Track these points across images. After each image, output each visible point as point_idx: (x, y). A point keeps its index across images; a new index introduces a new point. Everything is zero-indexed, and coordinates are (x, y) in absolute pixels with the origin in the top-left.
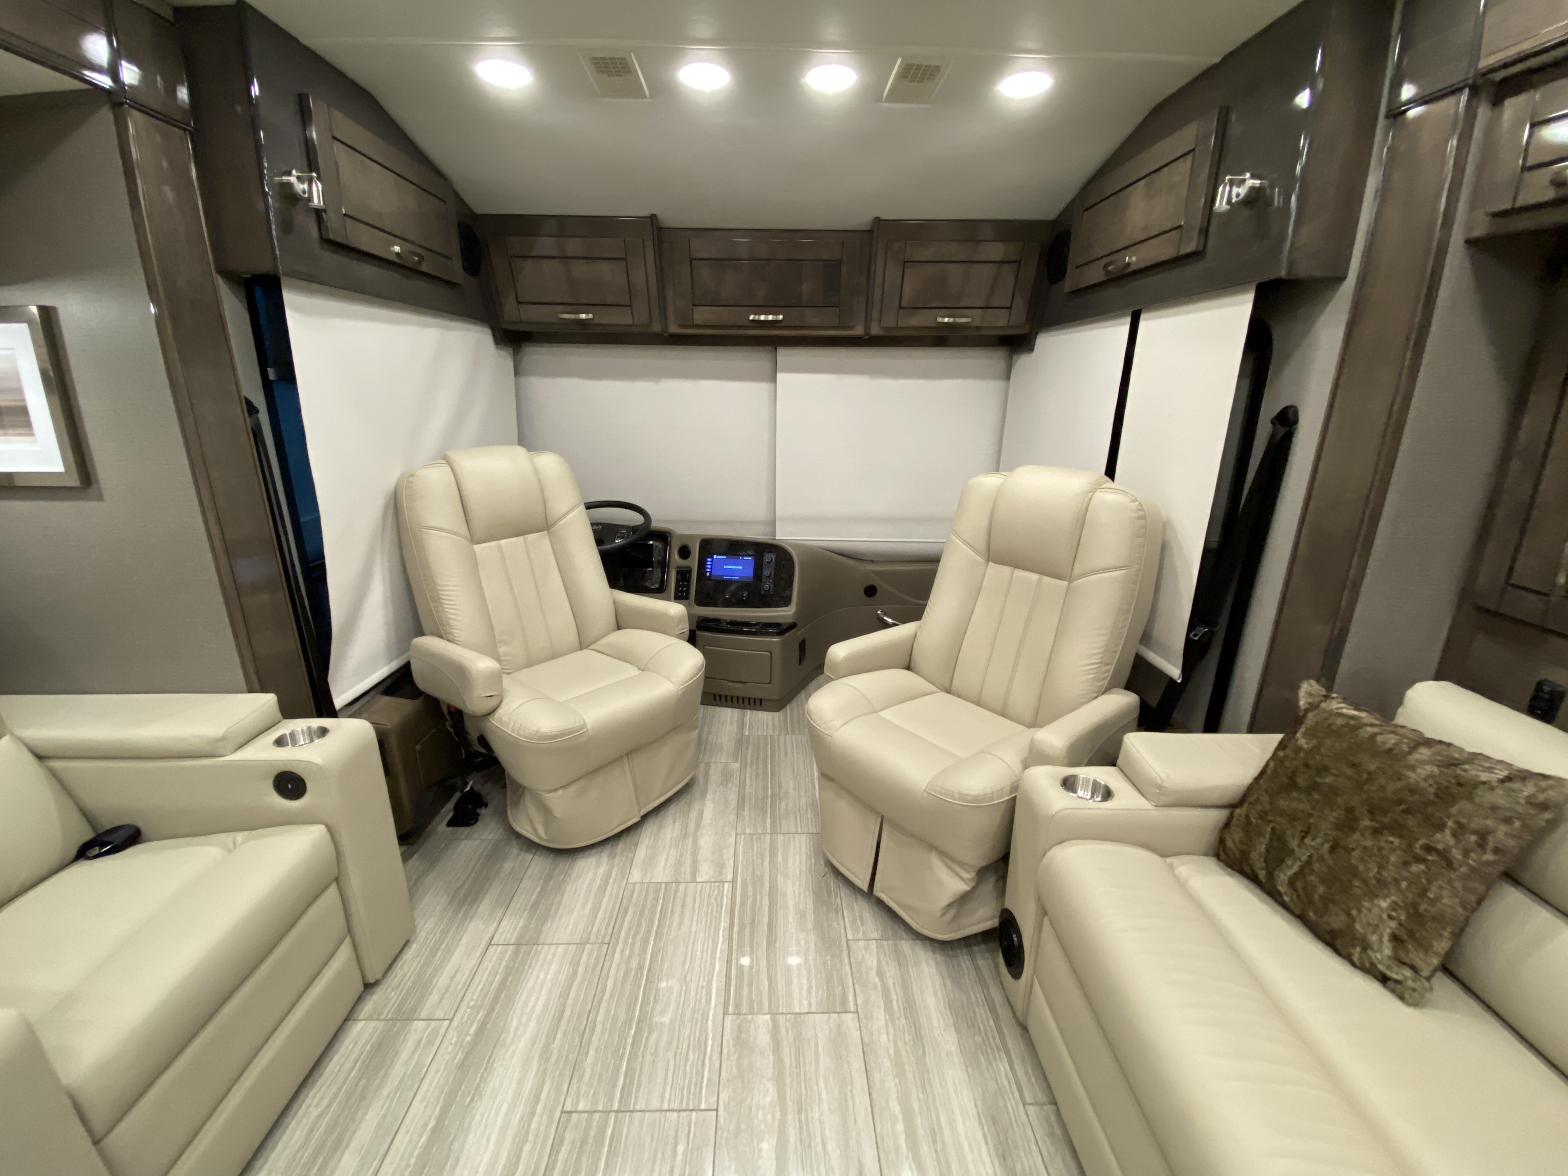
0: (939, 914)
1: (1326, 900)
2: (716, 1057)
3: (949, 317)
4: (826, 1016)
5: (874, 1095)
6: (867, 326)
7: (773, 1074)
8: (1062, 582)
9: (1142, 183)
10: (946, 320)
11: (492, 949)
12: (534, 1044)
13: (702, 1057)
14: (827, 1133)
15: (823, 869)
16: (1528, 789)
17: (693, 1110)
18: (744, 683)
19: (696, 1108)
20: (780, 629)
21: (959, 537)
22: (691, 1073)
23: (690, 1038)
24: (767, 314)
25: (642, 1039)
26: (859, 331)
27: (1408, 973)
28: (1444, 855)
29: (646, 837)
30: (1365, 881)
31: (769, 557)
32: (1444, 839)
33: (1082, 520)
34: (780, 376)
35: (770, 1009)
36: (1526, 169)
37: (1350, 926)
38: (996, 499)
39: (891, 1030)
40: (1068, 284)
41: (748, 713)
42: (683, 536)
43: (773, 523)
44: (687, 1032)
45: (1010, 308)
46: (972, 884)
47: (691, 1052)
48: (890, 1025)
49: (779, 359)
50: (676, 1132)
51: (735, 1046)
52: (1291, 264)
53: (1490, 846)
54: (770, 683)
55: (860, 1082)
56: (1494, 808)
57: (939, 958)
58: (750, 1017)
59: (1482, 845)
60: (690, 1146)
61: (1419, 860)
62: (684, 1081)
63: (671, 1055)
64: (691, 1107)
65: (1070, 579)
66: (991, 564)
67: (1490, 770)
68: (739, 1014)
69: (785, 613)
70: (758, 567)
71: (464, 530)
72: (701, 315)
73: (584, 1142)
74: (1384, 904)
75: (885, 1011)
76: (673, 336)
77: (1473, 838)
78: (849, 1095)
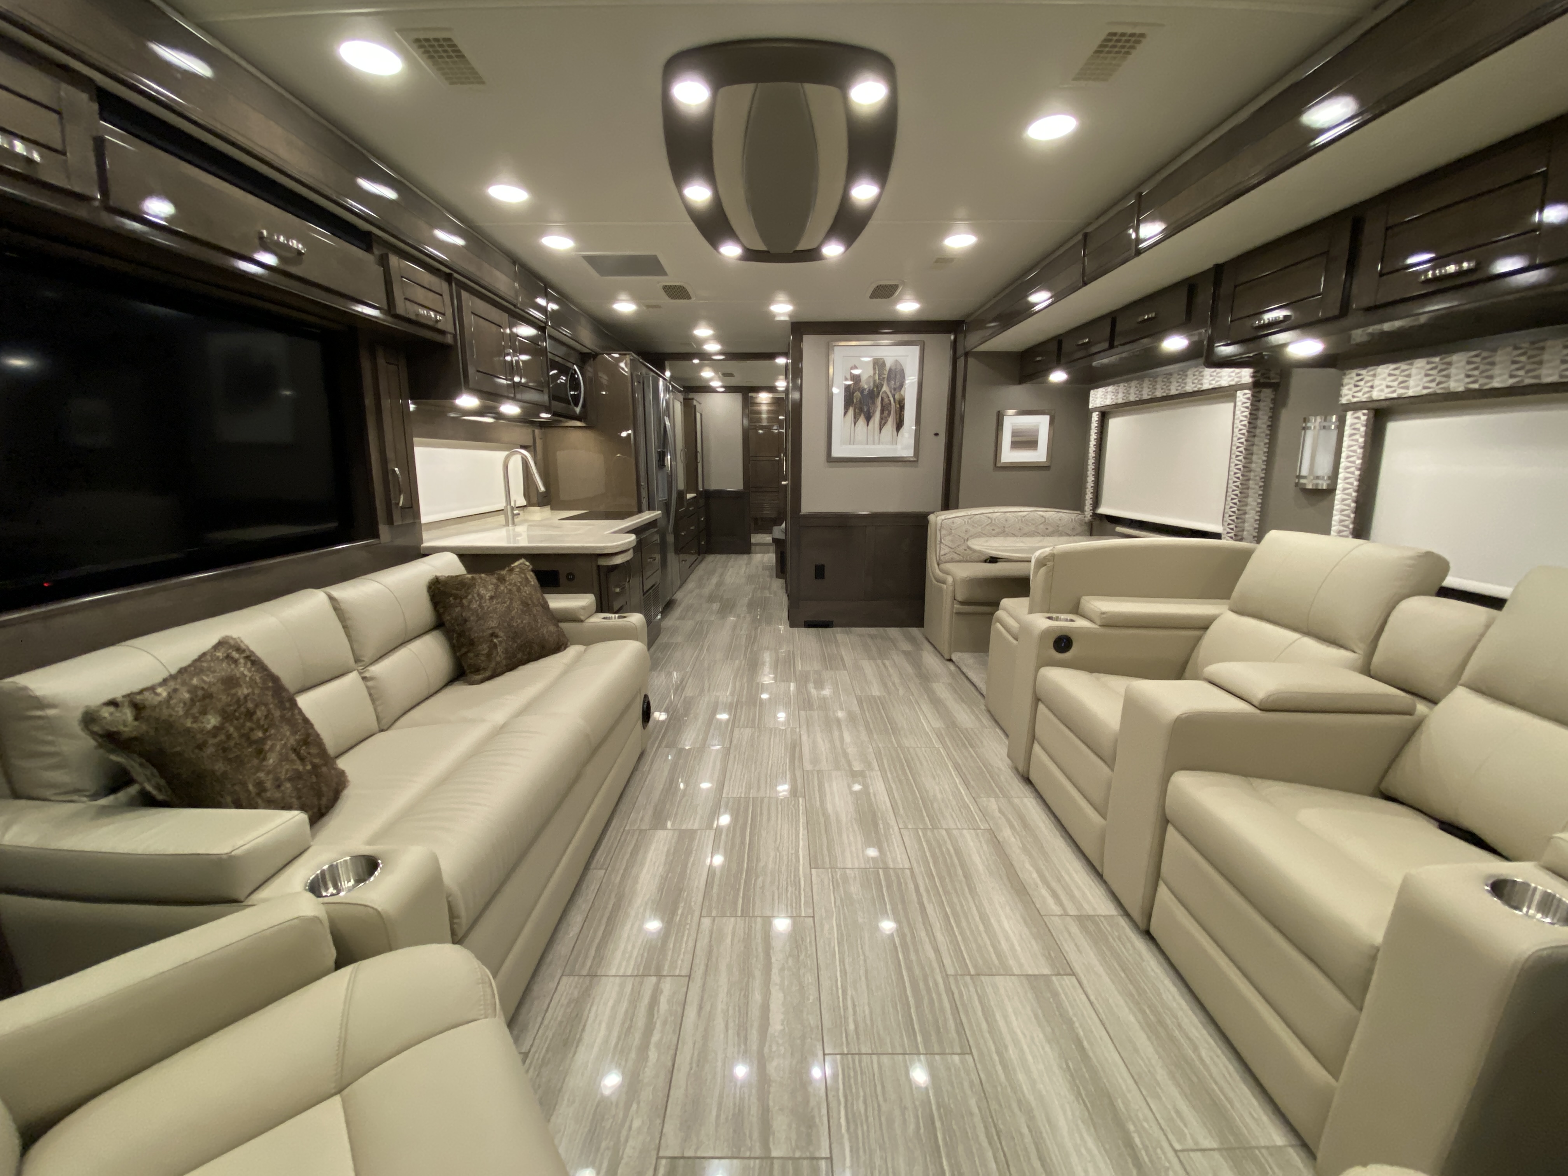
2: (833, 1105)
4: (699, 1154)
5: (670, 1064)
7: (769, 1086)
12: (1049, 1121)
13: (849, 1105)
14: (722, 1036)
17: (847, 1054)
19: (844, 1057)
22: (857, 1089)
23: (868, 1128)
25: (924, 1126)
35: (772, 1164)
39: (624, 1133)
44: (872, 1134)
47: (863, 1111)
48: (622, 1139)
50: (858, 1038)
51: (813, 1117)
55: (680, 1077)
58: (798, 1154)
60: (843, 1028)
62: (862, 1081)
63: (884, 1108)
64: (850, 1056)
68: (813, 1158)
75: (622, 1158)
78: (694, 1065)
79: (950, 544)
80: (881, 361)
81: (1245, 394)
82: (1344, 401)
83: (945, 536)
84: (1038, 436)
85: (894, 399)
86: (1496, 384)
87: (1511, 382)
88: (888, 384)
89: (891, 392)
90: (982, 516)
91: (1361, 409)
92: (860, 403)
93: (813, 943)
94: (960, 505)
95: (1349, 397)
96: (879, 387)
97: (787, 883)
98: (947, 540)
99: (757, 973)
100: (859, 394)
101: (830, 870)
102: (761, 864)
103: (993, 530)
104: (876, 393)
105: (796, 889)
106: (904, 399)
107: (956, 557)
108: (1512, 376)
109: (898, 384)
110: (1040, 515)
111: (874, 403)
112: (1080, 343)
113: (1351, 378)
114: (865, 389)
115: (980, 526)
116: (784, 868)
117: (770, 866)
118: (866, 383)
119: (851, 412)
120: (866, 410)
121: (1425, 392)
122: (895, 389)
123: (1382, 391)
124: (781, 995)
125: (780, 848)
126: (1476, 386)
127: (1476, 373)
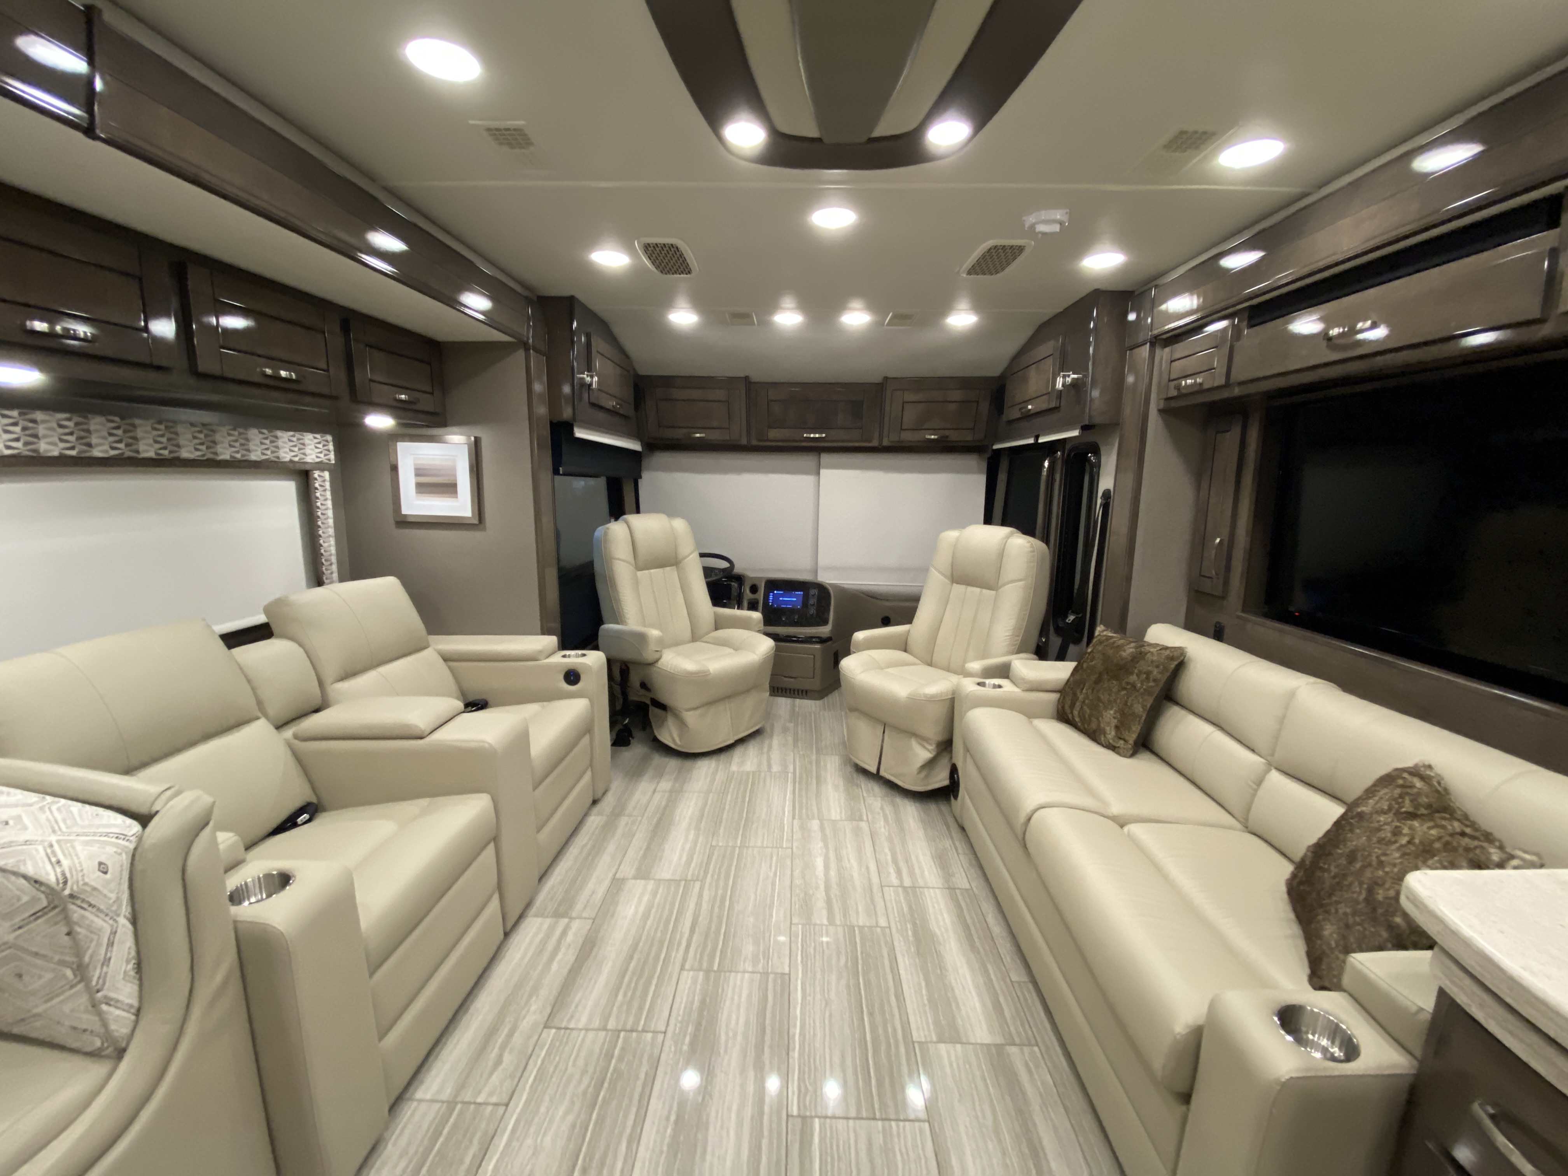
0: (916, 772)
1: (1090, 716)
3: (934, 435)
4: (850, 822)
5: (876, 847)
6: (881, 438)
7: (821, 839)
8: (991, 592)
9: (1034, 366)
10: (933, 437)
11: (656, 794)
13: (782, 831)
14: (850, 856)
15: (850, 769)
16: (1168, 652)
18: (795, 678)
20: (822, 641)
21: (936, 569)
23: (775, 825)
24: (815, 433)
26: (875, 443)
27: (1122, 742)
28: (1134, 686)
29: (738, 752)
30: (1103, 703)
31: (814, 592)
32: (1133, 678)
33: (1001, 553)
34: (822, 471)
35: (818, 818)
36: (1170, 381)
37: (1099, 725)
38: (955, 546)
39: (887, 828)
40: (1005, 418)
41: (798, 701)
42: (752, 578)
43: (816, 571)
44: (773, 823)
45: (973, 429)
46: (934, 753)
47: (776, 830)
49: (822, 460)
52: (1090, 417)
53: (1151, 679)
54: (813, 678)
55: (868, 843)
56: (1152, 662)
57: (918, 805)
58: (807, 820)
59: (1148, 678)
61: (1124, 689)
65: (997, 590)
66: (954, 584)
67: (1155, 648)
68: (801, 819)
69: (824, 631)
70: (806, 597)
71: (633, 561)
72: (773, 434)
73: (724, 856)
74: (1112, 712)
76: (755, 446)
77: (1145, 676)
78: (862, 846)
86: (96, 452)
93: (793, 904)
97: (815, 957)
99: (834, 886)
101: (770, 971)
102: (843, 982)
105: (806, 951)
116: (819, 976)
117: (834, 978)
124: (817, 873)
125: (824, 1003)
127: (72, 438)
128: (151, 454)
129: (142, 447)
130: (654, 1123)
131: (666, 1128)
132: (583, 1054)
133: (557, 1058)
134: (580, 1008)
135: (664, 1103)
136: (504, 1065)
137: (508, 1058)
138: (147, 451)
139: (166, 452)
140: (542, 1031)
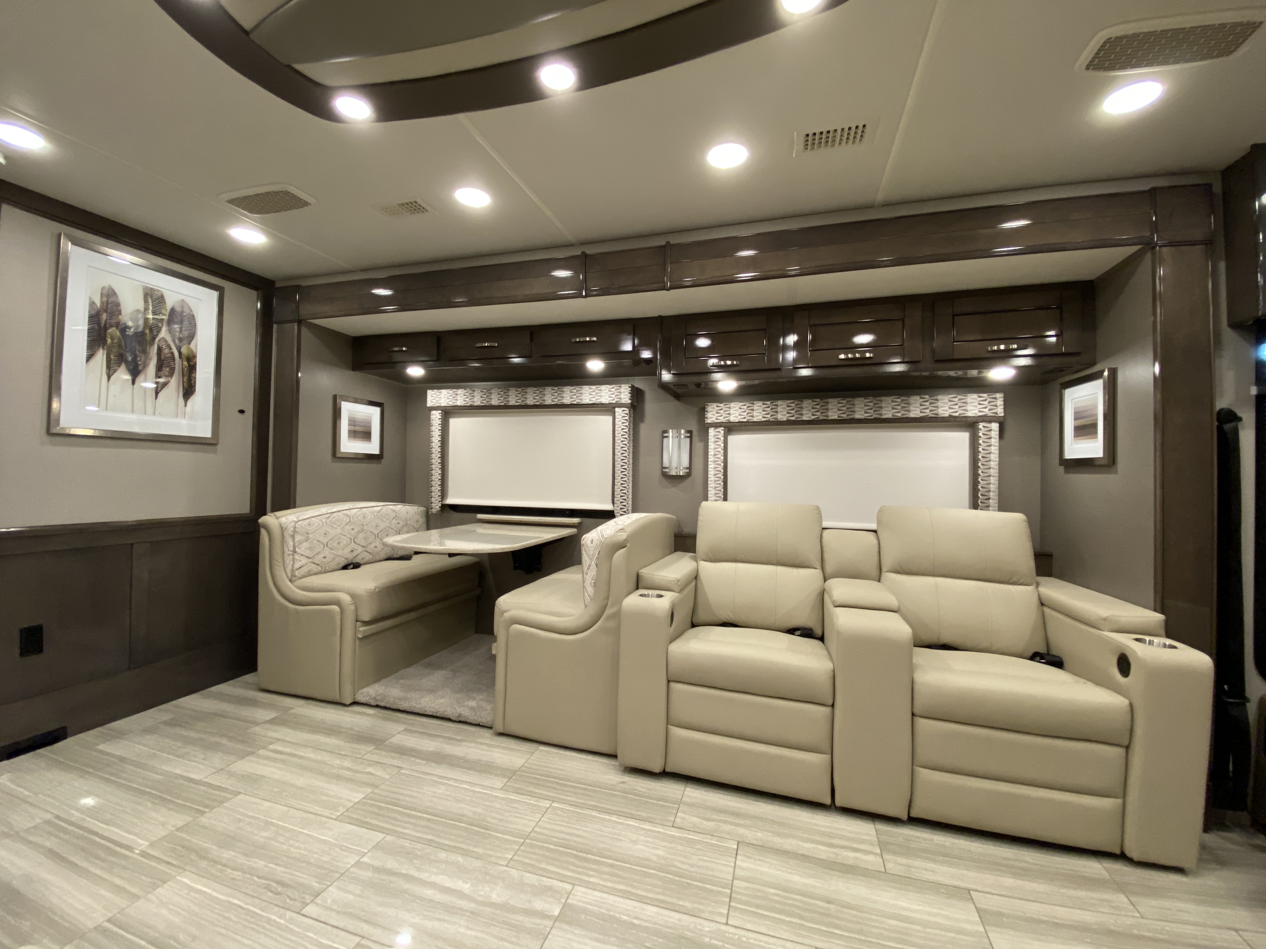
79: (308, 553)
80: (159, 294)
81: (623, 411)
82: (709, 421)
83: (301, 542)
84: (370, 427)
85: (180, 353)
86: (805, 418)
87: (813, 417)
88: (170, 331)
89: (174, 341)
90: (339, 513)
91: (721, 426)
92: (120, 346)
94: (298, 502)
95: (714, 419)
96: (152, 329)
98: (303, 549)
100: (118, 333)
103: (353, 529)
104: (148, 337)
106: (195, 357)
107: (315, 568)
108: (813, 415)
109: (186, 333)
110: (392, 509)
111: (145, 352)
112: (478, 345)
113: (714, 408)
114: (129, 328)
115: (339, 526)
118: (131, 319)
119: (101, 356)
120: (130, 359)
121: (764, 420)
122: (181, 340)
123: (737, 417)
126: (793, 418)
127: (793, 412)
128: (836, 417)
129: (830, 413)
130: (635, 908)
131: (628, 915)
132: (710, 865)
133: (707, 850)
134: (758, 862)
135: (652, 916)
136: (705, 822)
137: (711, 824)
138: (832, 416)
139: (845, 416)
140: (734, 840)
